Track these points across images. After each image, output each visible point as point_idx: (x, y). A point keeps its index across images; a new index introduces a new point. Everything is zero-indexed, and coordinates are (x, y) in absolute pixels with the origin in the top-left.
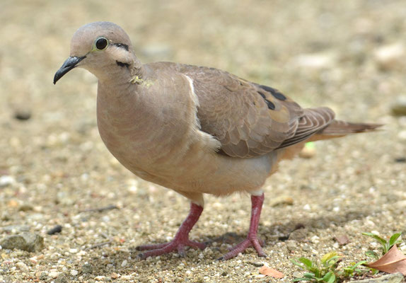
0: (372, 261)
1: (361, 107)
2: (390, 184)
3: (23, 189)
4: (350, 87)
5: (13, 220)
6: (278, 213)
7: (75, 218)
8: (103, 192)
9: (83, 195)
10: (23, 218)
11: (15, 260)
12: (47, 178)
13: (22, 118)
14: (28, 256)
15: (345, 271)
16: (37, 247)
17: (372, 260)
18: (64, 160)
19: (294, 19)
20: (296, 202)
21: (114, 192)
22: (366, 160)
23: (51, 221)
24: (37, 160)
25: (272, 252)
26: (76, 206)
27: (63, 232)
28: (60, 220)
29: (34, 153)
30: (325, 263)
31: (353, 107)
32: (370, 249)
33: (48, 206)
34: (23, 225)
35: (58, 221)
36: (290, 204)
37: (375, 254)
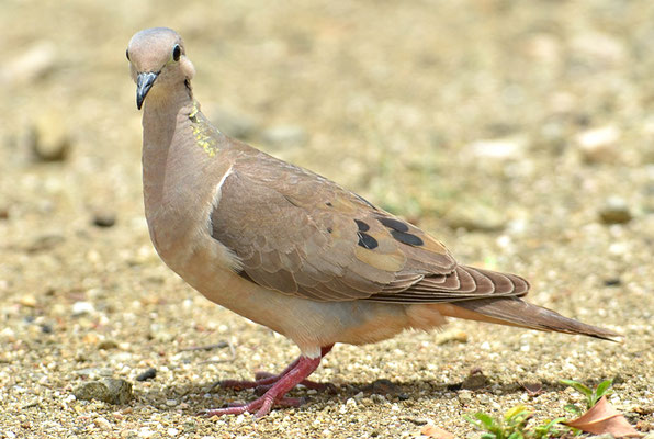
0: (573, 419)
1: (559, 211)
2: (598, 315)
3: (104, 320)
4: (543, 185)
5: (91, 361)
6: (446, 353)
7: (174, 359)
8: (212, 325)
9: (186, 328)
10: (105, 359)
11: (95, 414)
12: (136, 304)
13: (103, 224)
14: (111, 410)
15: (537, 431)
16: (122, 399)
17: (573, 416)
18: (161, 281)
19: (469, 93)
20: (470, 339)
21: (227, 324)
22: (566, 283)
23: (142, 363)
24: (123, 279)
25: (438, 405)
26: (175, 343)
27: (158, 377)
28: (154, 362)
29: (119, 271)
30: (509, 421)
31: (548, 212)
32: (570, 401)
33: (139, 343)
34: (104, 368)
35: (151, 362)
36: (464, 341)
37: (577, 409)
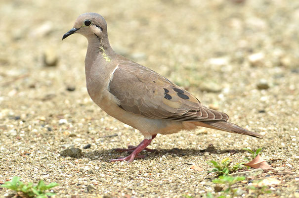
0: (247, 163)
1: (242, 85)
2: (256, 124)
3: (71, 126)
4: (236, 75)
5: (66, 141)
6: (200, 138)
7: (97, 140)
8: (111, 127)
9: (102, 129)
10: (71, 140)
11: (68, 161)
12: (83, 120)
13: (70, 90)
14: (74, 160)
15: (234, 167)
16: (78, 155)
17: (247, 162)
18: (92, 111)
19: (208, 40)
20: (209, 133)
21: (117, 127)
22: (244, 112)
23: (85, 142)
24: (78, 111)
25: (196, 158)
26: (98, 134)
27: (91, 147)
28: (90, 142)
29: (76, 107)
30: (223, 163)
31: (238, 85)
32: (246, 156)
33: (84, 135)
34: (71, 144)
35: (89, 142)
36: (206, 134)
37: (249, 159)
